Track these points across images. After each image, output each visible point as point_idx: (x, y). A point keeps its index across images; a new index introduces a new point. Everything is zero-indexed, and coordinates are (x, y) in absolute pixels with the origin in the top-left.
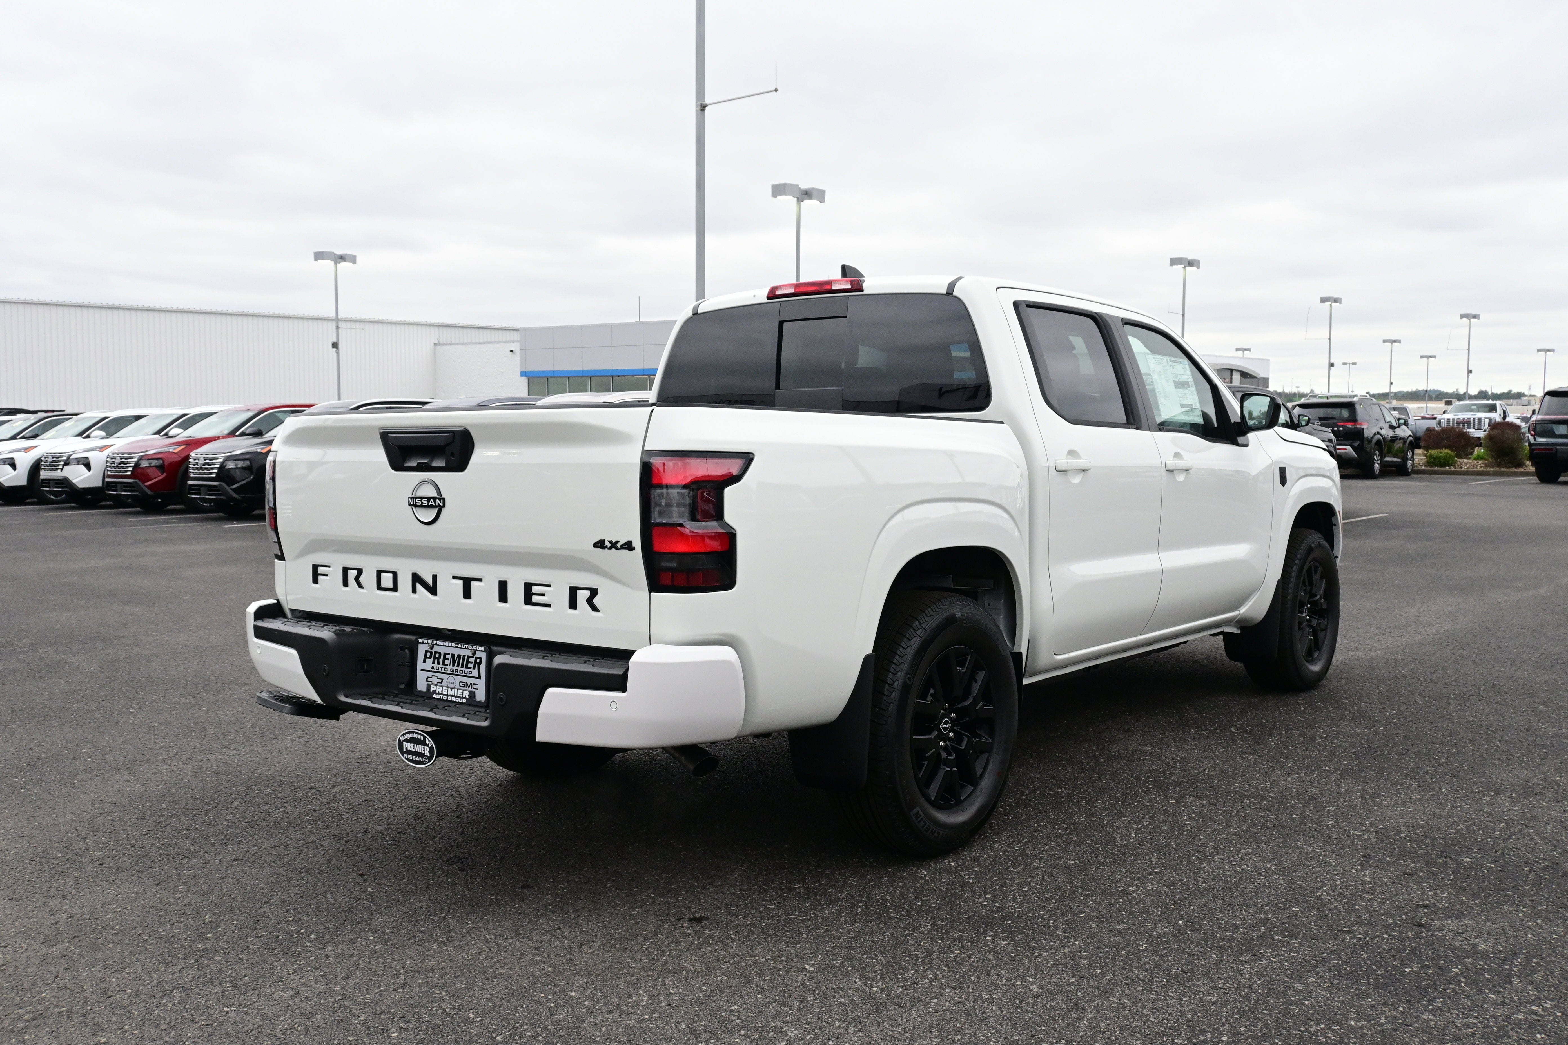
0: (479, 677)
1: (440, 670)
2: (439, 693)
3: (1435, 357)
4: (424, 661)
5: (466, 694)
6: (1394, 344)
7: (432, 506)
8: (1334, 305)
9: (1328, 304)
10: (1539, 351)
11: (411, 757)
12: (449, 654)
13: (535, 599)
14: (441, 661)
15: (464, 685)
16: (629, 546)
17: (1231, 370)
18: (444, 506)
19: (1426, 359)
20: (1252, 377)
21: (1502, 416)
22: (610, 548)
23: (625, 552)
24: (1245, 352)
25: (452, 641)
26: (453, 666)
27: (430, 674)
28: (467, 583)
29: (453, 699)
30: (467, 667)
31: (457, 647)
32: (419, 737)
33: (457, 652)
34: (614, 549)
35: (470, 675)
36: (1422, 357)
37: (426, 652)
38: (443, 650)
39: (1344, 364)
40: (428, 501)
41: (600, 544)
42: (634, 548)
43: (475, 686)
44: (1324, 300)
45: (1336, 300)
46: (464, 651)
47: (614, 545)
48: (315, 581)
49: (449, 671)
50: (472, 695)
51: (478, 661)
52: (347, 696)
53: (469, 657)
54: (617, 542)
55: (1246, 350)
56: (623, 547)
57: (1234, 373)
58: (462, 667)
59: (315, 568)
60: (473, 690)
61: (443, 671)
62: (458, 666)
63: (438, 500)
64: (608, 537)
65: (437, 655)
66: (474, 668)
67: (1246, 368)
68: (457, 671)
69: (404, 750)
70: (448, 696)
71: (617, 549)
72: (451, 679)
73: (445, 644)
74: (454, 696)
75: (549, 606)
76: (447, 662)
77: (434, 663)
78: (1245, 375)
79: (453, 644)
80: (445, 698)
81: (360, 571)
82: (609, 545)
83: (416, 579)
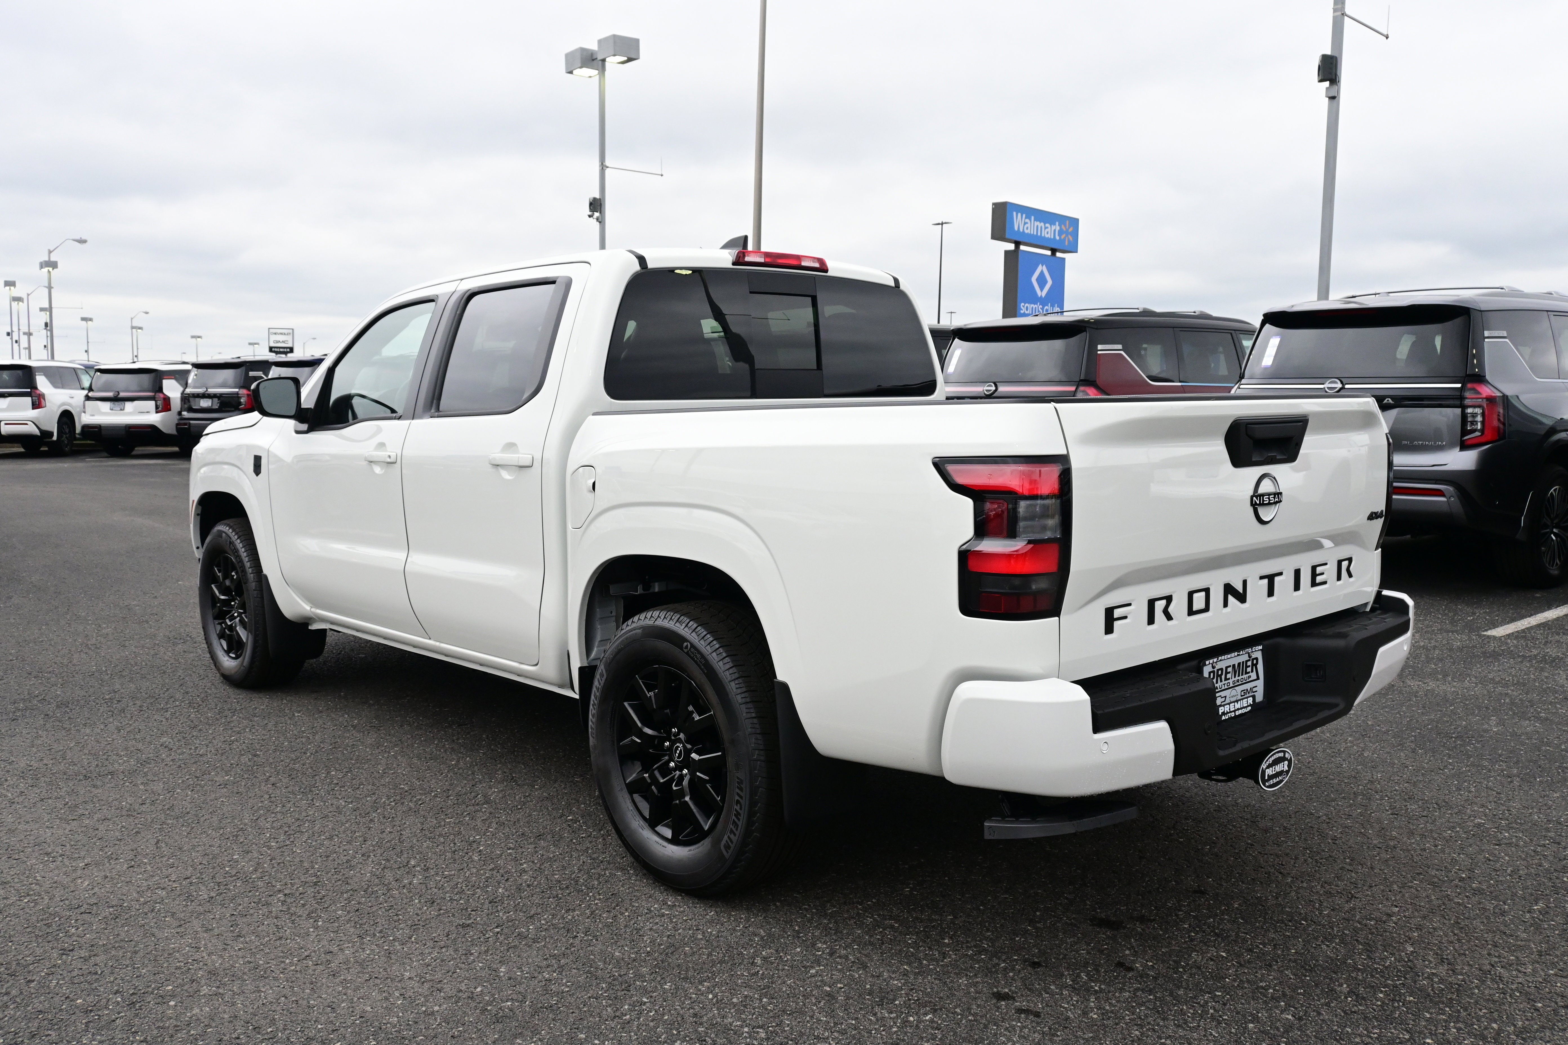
1: (1223, 688)
2: (1228, 713)
14: (1223, 677)
25: (1234, 651)
26: (1235, 677)
28: (1271, 579)
43: (1254, 690)
48: (1109, 629)
49: (1231, 685)
51: (1255, 662)
58: (1242, 675)
59: (1109, 612)
61: (1226, 687)
65: (1220, 672)
66: (1252, 671)
68: (1238, 681)
70: (1234, 711)
73: (1229, 656)
76: (1229, 676)
80: (1233, 715)
81: (1169, 599)
83: (1229, 590)
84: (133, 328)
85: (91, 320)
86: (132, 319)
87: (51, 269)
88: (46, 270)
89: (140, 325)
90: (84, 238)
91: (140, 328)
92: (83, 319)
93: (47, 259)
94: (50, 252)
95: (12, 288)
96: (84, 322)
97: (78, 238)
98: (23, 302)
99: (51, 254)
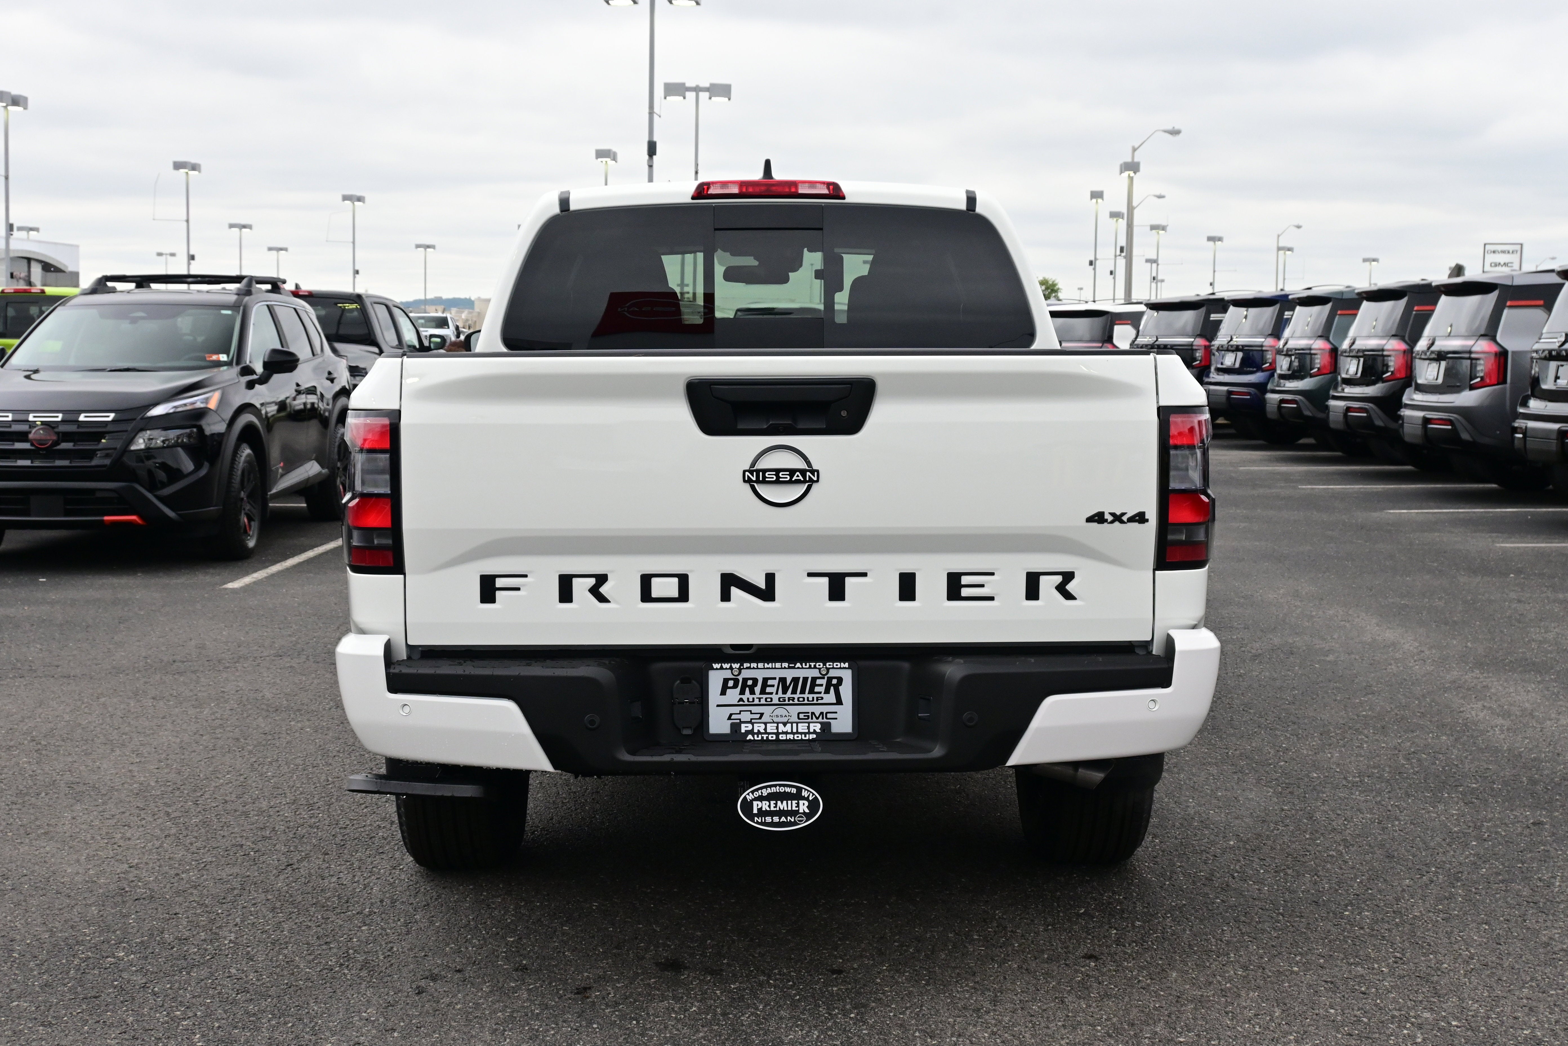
0: (839, 702)
3: (286, 249)
4: (723, 693)
5: (817, 727)
6: (244, 230)
7: (798, 482)
8: (191, 173)
9: (183, 171)
10: (418, 246)
11: (769, 819)
12: (775, 679)
13: (965, 592)
15: (808, 717)
16: (1140, 518)
17: (29, 260)
18: (817, 481)
19: (274, 252)
20: (58, 270)
21: (455, 333)
22: (1112, 522)
23: (1135, 525)
24: (31, 233)
27: (737, 710)
29: (790, 737)
30: (812, 691)
31: (794, 668)
32: (788, 790)
33: (789, 674)
34: (1117, 524)
35: (820, 702)
36: (270, 249)
37: (726, 681)
38: (760, 675)
39: (160, 254)
40: (792, 475)
41: (1098, 518)
42: (1147, 521)
44: (178, 166)
45: (195, 167)
46: (804, 671)
47: (1118, 518)
50: (826, 727)
52: (633, 753)
53: (814, 679)
54: (1123, 514)
55: (32, 229)
56: (1131, 520)
57: (33, 264)
60: (825, 720)
62: (794, 692)
63: (808, 474)
64: (1107, 511)
67: (50, 258)
69: (755, 811)
71: (1122, 522)
72: (780, 711)
74: (792, 733)
75: (992, 599)
77: (742, 692)
78: (47, 267)
79: (786, 665)
82: (1110, 518)
84: (1279, 249)
85: (1220, 239)
86: (1279, 236)
87: (1132, 174)
88: (1126, 174)
89: (1289, 245)
90: (1177, 128)
91: (1290, 249)
92: (1210, 239)
93: (1129, 160)
94: (1134, 150)
95: (1100, 200)
96: (1211, 243)
97: (1170, 128)
98: (1123, 218)
99: (1136, 153)
